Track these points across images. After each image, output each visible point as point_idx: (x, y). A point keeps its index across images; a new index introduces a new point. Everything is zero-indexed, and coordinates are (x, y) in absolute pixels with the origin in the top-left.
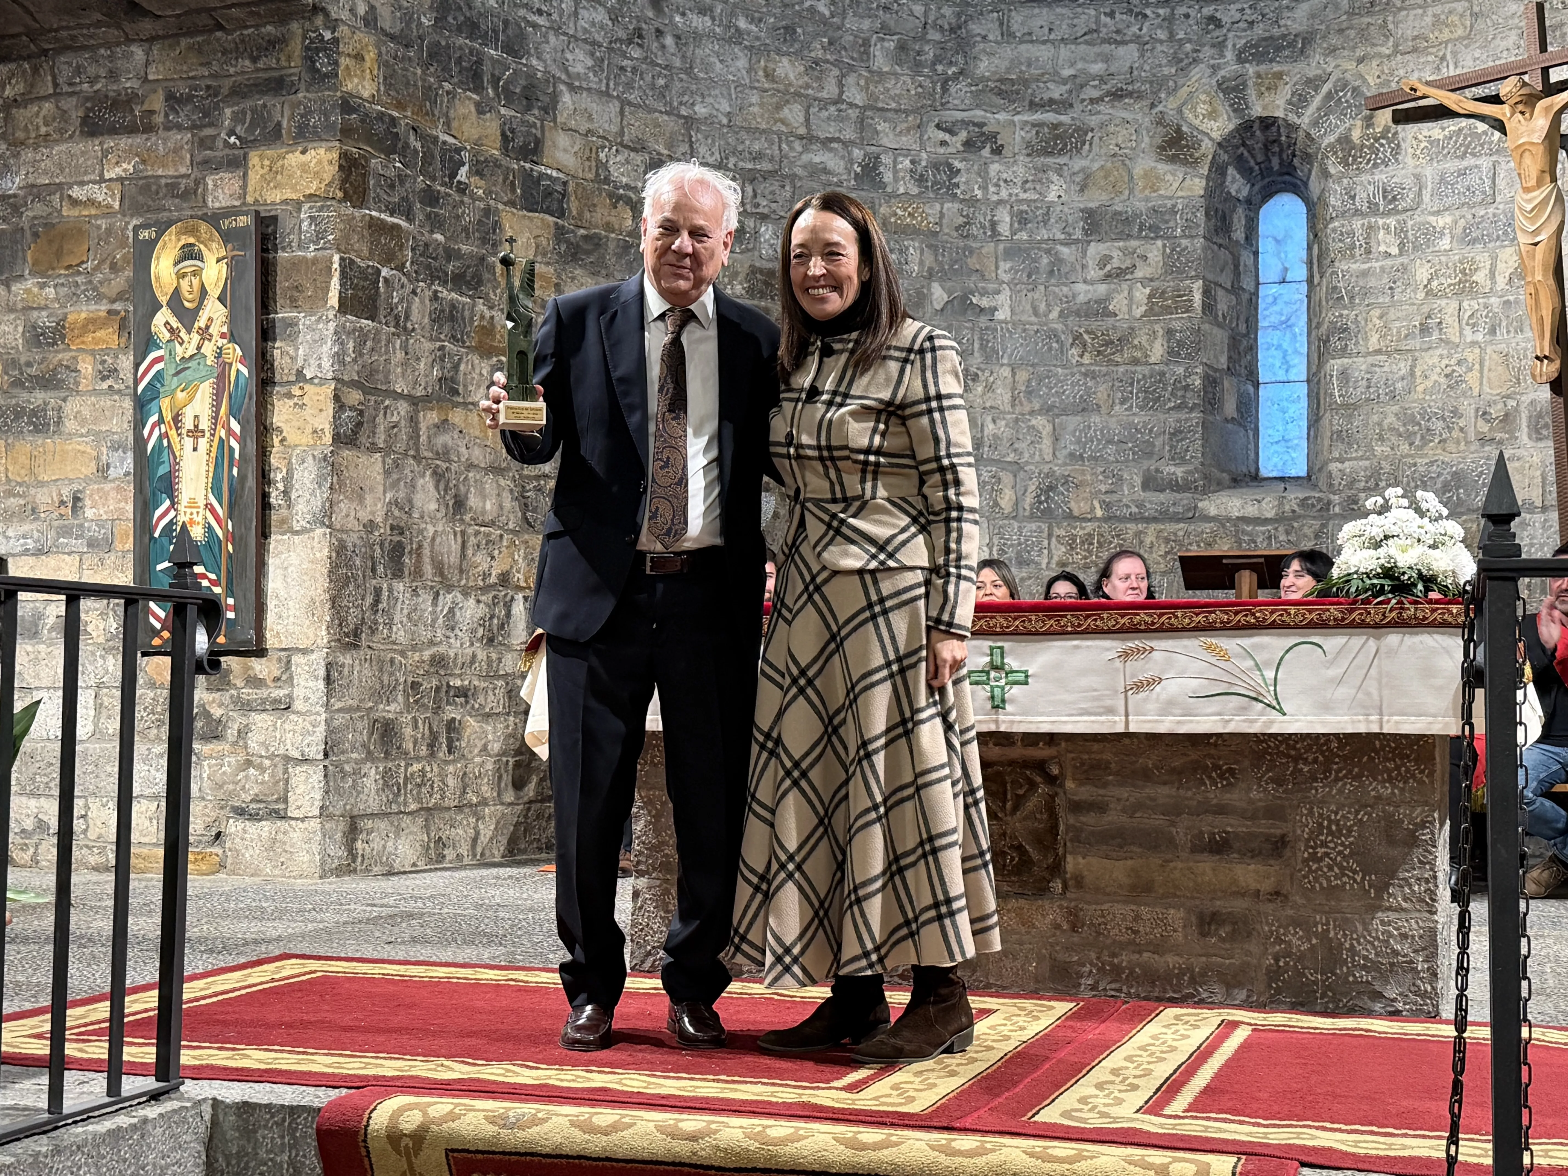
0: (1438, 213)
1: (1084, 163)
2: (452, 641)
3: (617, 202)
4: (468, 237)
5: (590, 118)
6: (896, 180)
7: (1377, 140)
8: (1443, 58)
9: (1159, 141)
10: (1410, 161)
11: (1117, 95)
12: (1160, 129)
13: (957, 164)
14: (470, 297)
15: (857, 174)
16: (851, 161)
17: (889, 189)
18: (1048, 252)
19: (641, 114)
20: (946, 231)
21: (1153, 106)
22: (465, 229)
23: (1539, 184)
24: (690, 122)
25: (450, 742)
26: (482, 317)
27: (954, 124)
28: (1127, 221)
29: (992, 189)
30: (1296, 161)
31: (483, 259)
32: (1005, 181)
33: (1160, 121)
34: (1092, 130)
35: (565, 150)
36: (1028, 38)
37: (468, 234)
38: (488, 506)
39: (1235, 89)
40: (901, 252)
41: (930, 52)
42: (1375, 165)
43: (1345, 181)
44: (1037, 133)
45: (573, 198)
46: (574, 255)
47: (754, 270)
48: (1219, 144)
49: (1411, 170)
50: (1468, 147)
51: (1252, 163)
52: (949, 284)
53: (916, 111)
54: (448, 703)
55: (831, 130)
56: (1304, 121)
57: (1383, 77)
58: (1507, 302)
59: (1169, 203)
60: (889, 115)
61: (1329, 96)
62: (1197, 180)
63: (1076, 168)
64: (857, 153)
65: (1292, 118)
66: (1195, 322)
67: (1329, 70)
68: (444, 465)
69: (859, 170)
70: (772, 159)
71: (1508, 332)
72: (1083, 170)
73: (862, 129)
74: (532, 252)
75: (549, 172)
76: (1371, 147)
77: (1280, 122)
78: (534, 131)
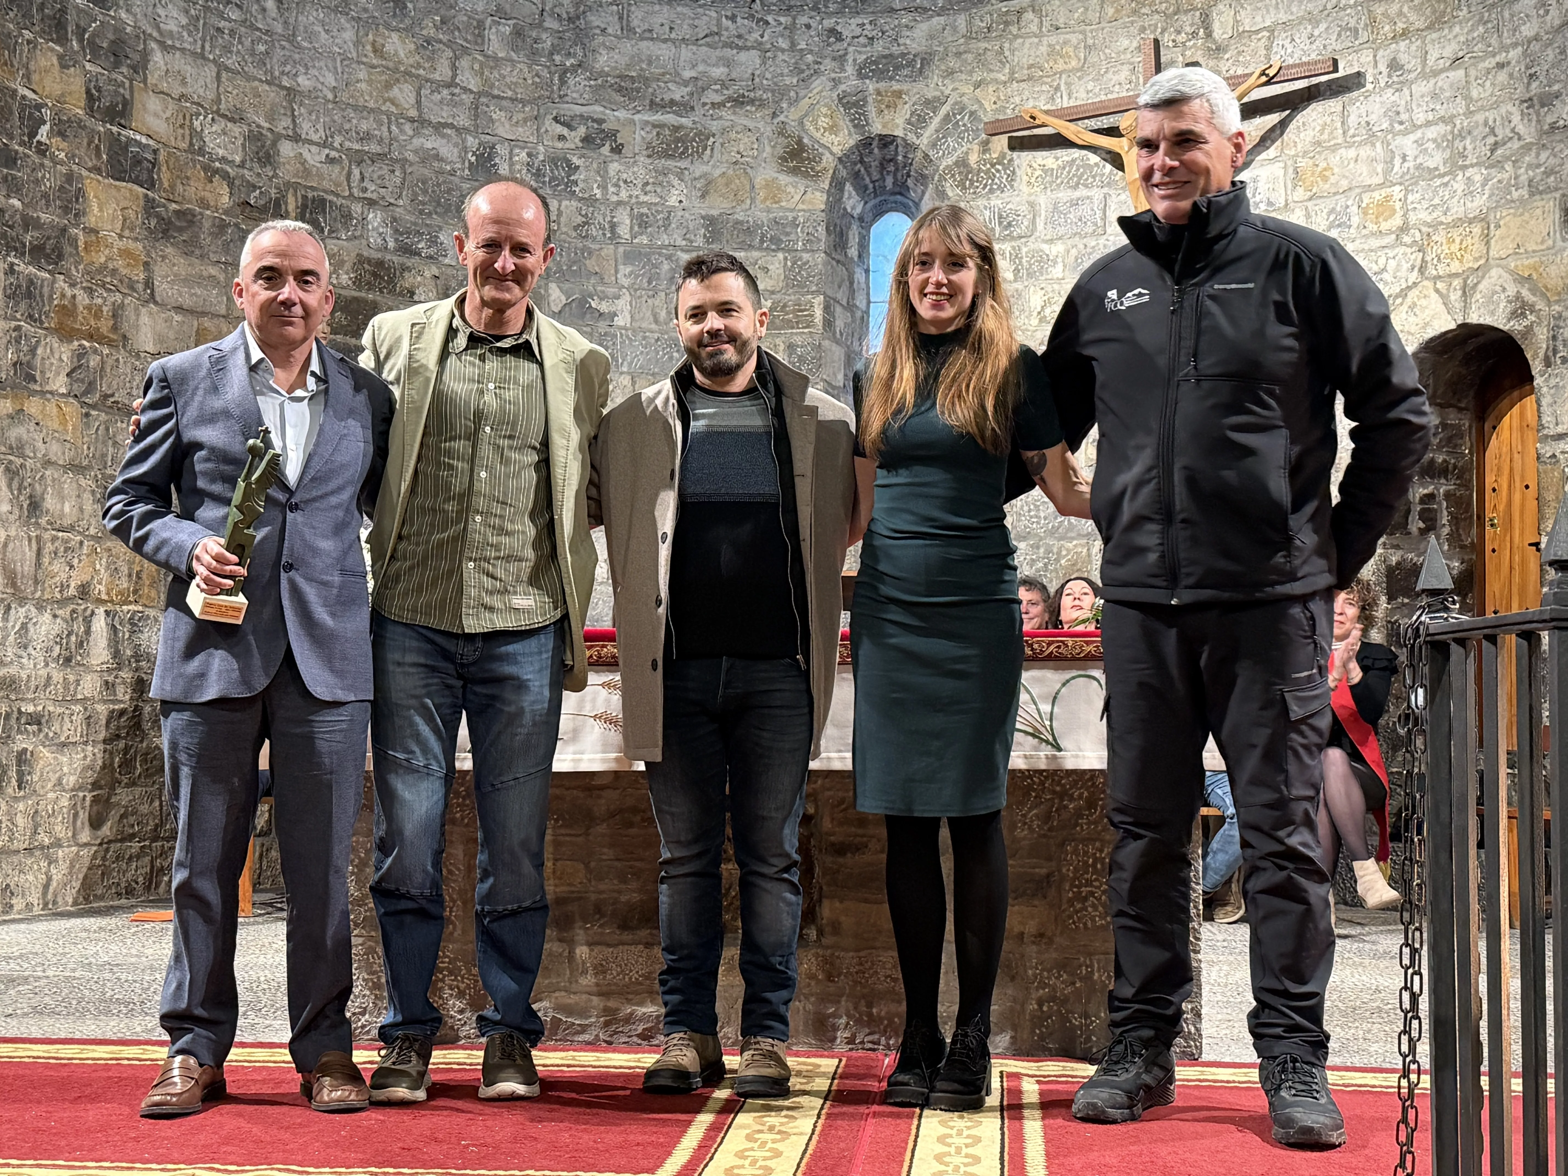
0: (1051, 241)
1: (705, 168)
2: (25, 661)
3: (213, 176)
4: (48, 205)
5: (184, 82)
7: (993, 166)
8: (1057, 89)
9: (780, 151)
10: (1025, 189)
11: (739, 101)
12: (781, 140)
13: (576, 161)
14: (49, 272)
15: (471, 164)
16: (465, 150)
18: (669, 258)
19: (239, 81)
20: (564, 229)
21: (774, 115)
22: (45, 196)
24: (291, 93)
25: (20, 775)
26: (63, 296)
27: (572, 118)
28: (749, 231)
29: (612, 189)
30: (910, 182)
31: (64, 230)
32: (625, 182)
33: (782, 131)
34: (714, 135)
35: (156, 115)
36: (648, 35)
37: (48, 201)
38: (67, 509)
39: (856, 104)
41: (548, 42)
42: (992, 191)
44: (658, 134)
45: (164, 169)
46: (165, 232)
47: (361, 260)
48: (840, 159)
49: (1025, 197)
50: (1080, 178)
51: (867, 180)
52: (567, 286)
53: (533, 101)
54: (19, 732)
55: (444, 115)
56: (923, 141)
57: (999, 103)
59: (791, 216)
60: (504, 103)
61: (947, 118)
62: (818, 194)
63: (697, 175)
64: (472, 142)
65: (911, 138)
66: (817, 337)
67: (947, 92)
68: (18, 461)
69: (473, 159)
70: (380, 141)
72: (704, 175)
73: (476, 116)
74: (119, 225)
75: (138, 137)
76: (987, 172)
77: (899, 141)
78: (122, 90)
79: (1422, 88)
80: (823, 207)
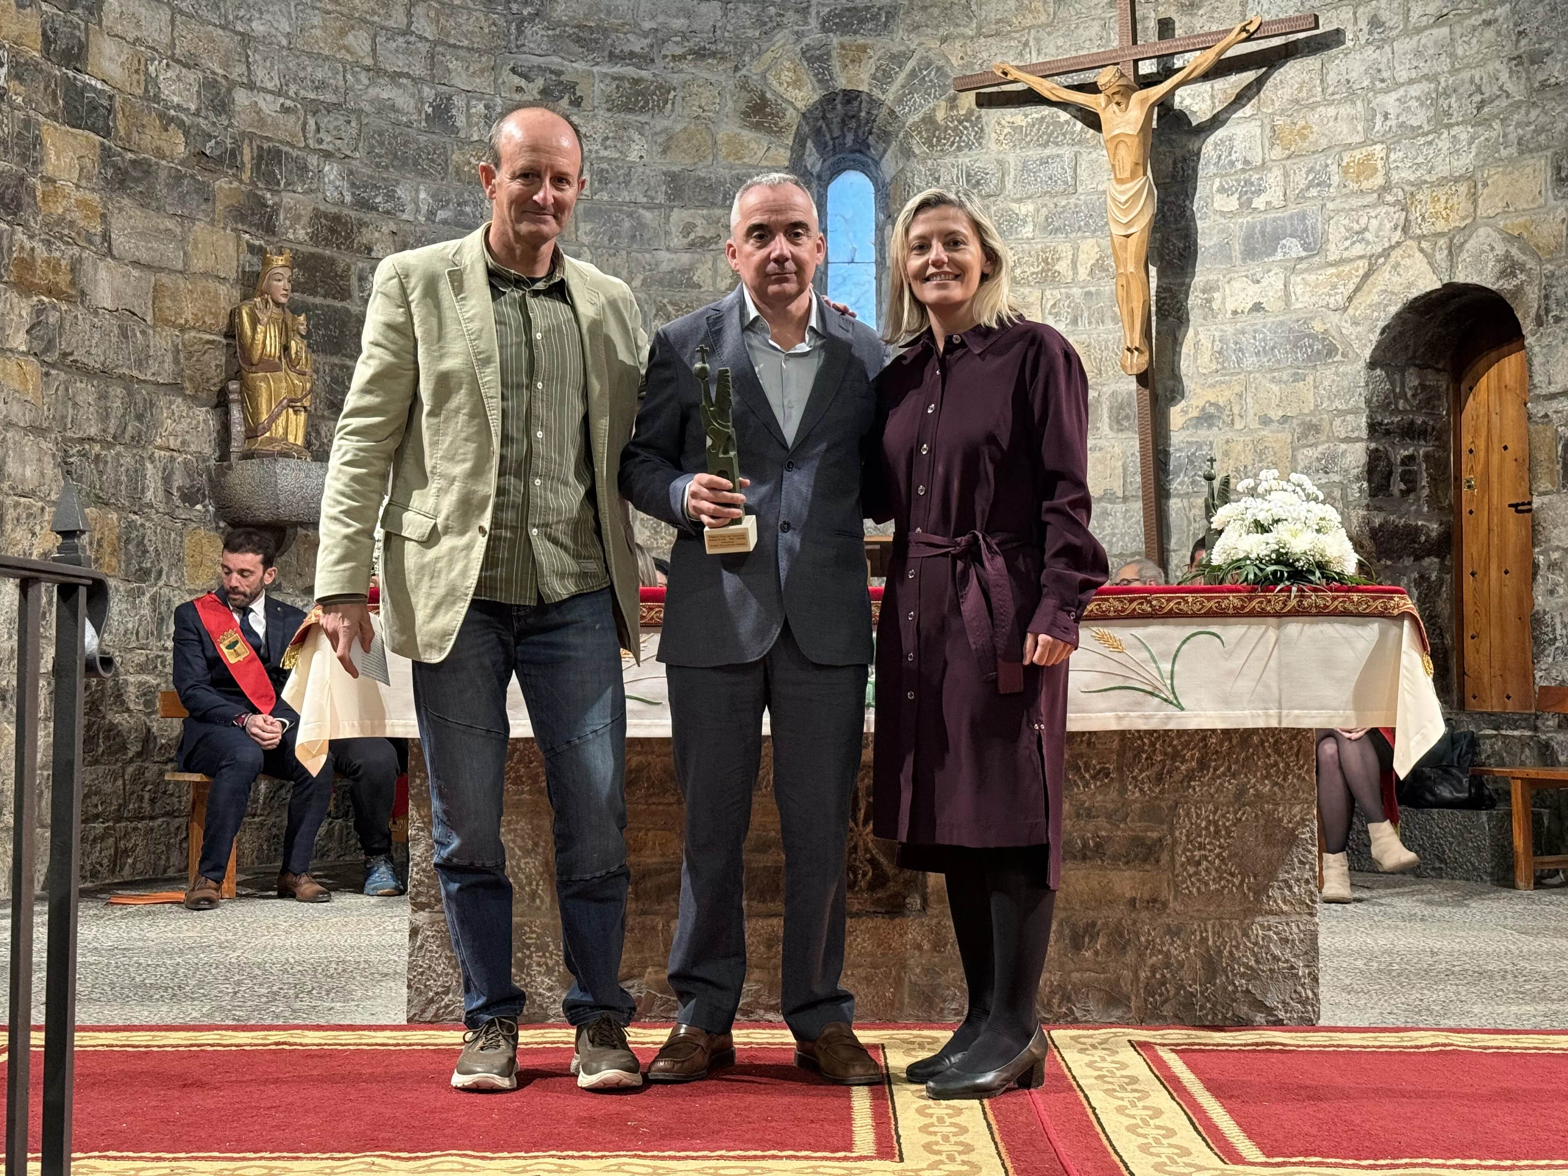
0: (1020, 200)
1: (667, 123)
3: (168, 124)
4: (6, 153)
5: (138, 25)
6: (469, 125)
7: (961, 122)
8: (1026, 44)
9: (743, 106)
10: (993, 146)
11: (700, 54)
12: (744, 93)
14: (8, 223)
15: (427, 115)
16: (422, 101)
17: (462, 135)
18: (630, 215)
19: (194, 25)
21: (736, 69)
22: (3, 142)
23: (1133, 176)
24: (246, 39)
26: (22, 248)
27: (530, 69)
28: (711, 188)
30: (871, 140)
31: (22, 179)
33: (744, 86)
34: (675, 89)
35: (111, 59)
37: (6, 148)
38: (28, 473)
39: (819, 59)
40: (475, 204)
42: (959, 149)
43: (930, 162)
44: (618, 87)
45: (120, 116)
46: (122, 182)
47: (318, 215)
48: (803, 114)
49: (994, 155)
50: (1050, 135)
51: (828, 136)
53: (489, 51)
55: (397, 64)
56: (889, 97)
57: (966, 59)
58: (1088, 294)
60: (461, 53)
61: (913, 74)
62: (782, 150)
63: (658, 129)
64: (428, 92)
65: (877, 93)
67: (913, 47)
69: (430, 110)
70: (336, 91)
71: (1090, 323)
72: (665, 130)
73: (433, 66)
74: (76, 175)
75: (93, 82)
76: (955, 129)
77: (864, 97)
78: (77, 33)
79: (1404, 45)
80: (787, 164)
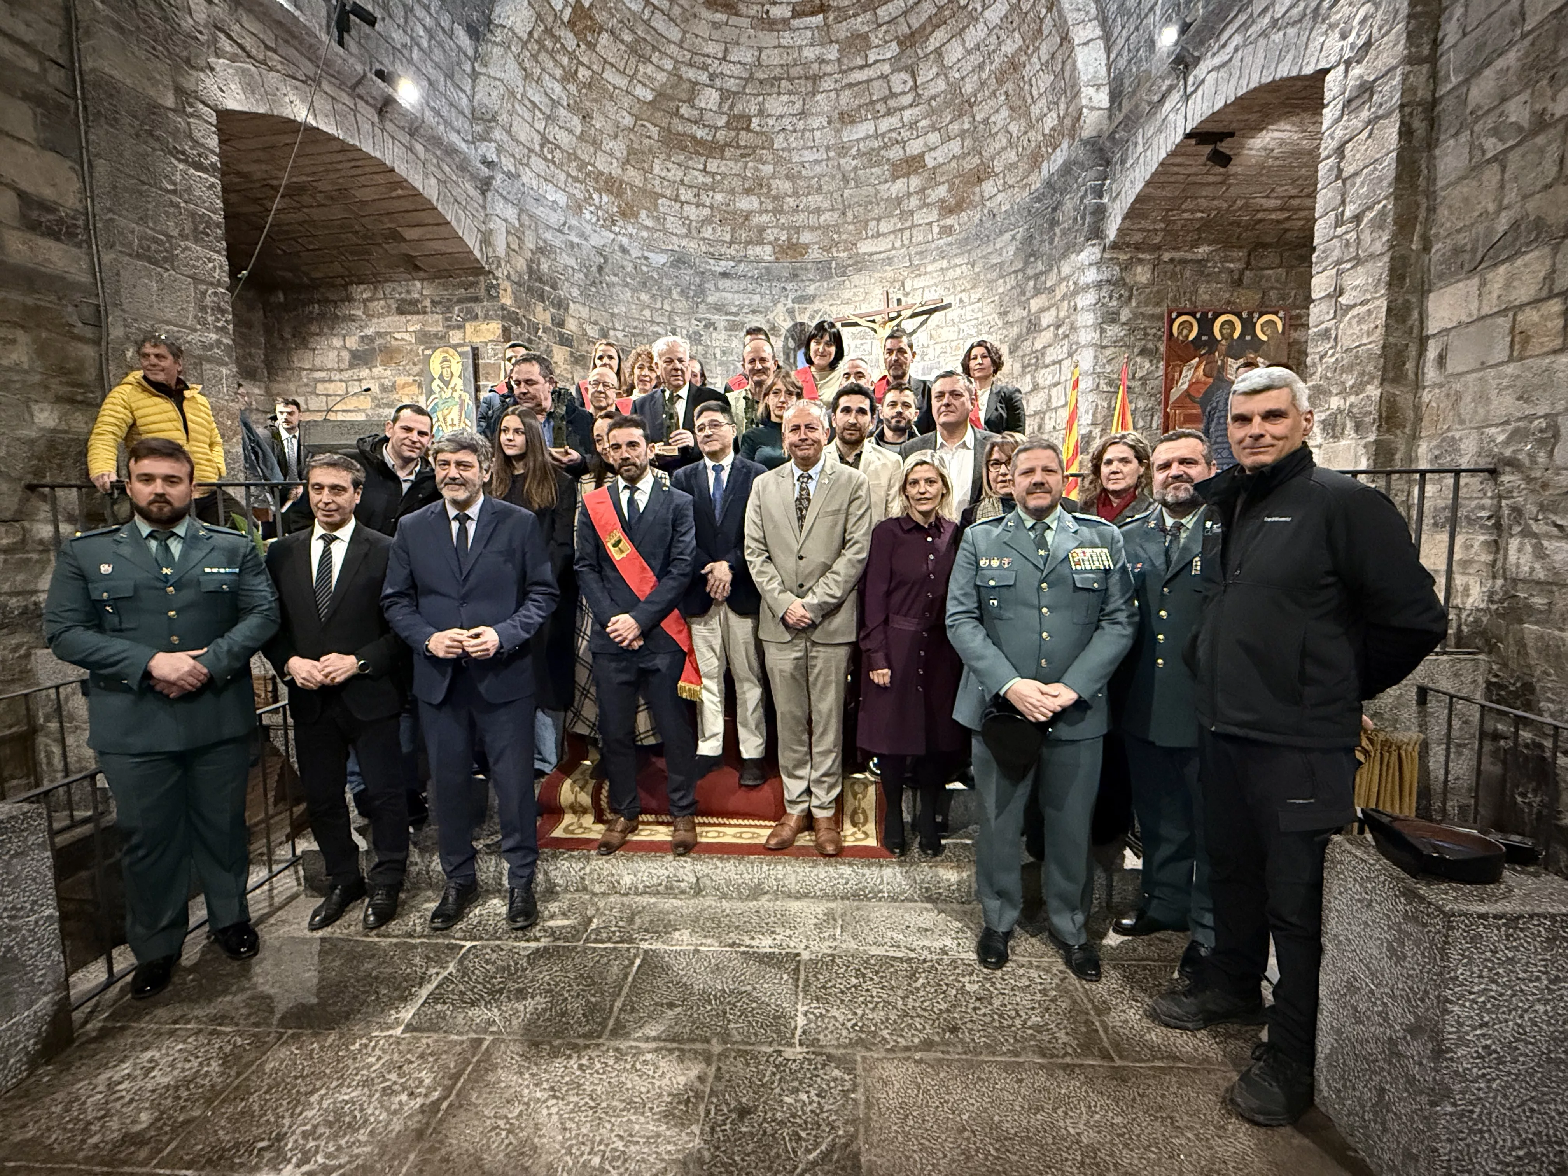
5: (580, 313)
11: (754, 312)
13: (702, 333)
24: (613, 315)
27: (701, 319)
35: (572, 324)
36: (724, 290)
41: (692, 293)
44: (728, 323)
45: (575, 341)
53: (688, 314)
55: (659, 320)
57: (838, 311)
60: (679, 314)
67: (821, 308)
70: (640, 329)
73: (670, 319)
74: (563, 360)
75: (567, 332)
78: (562, 317)
79: (969, 308)
